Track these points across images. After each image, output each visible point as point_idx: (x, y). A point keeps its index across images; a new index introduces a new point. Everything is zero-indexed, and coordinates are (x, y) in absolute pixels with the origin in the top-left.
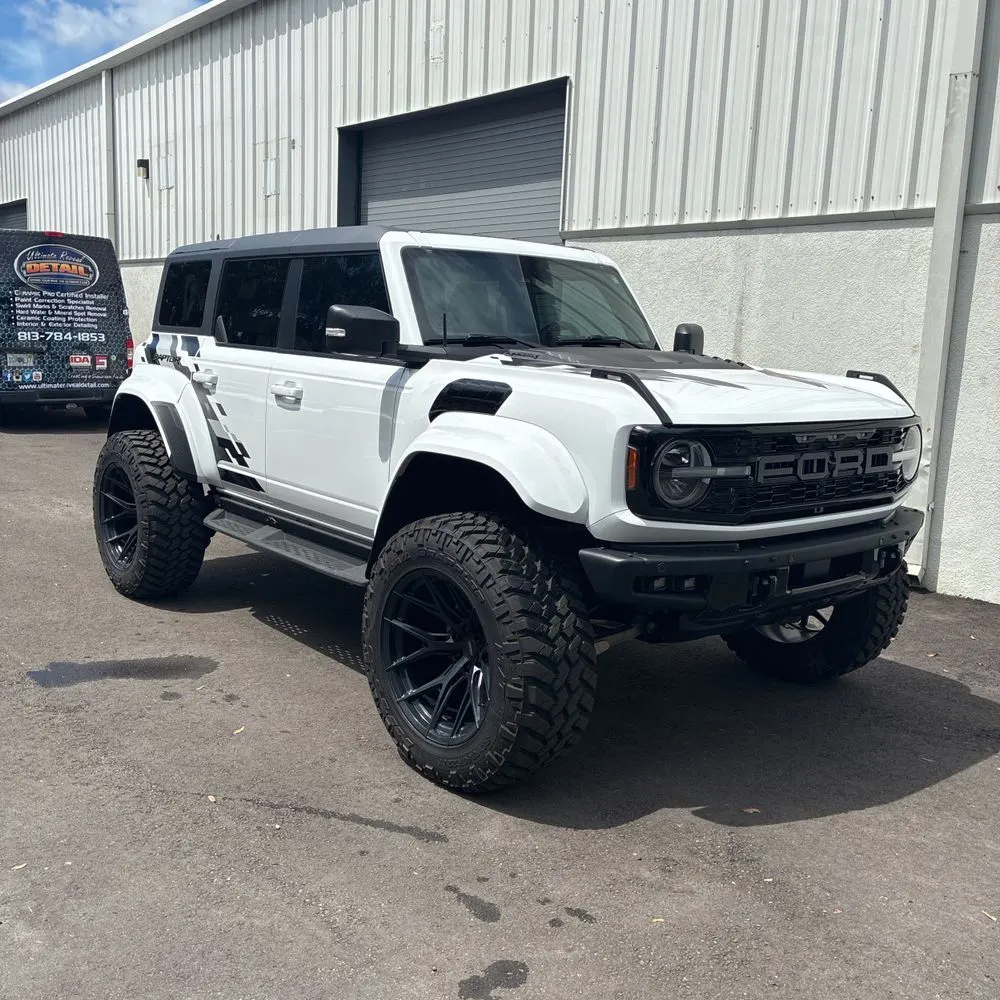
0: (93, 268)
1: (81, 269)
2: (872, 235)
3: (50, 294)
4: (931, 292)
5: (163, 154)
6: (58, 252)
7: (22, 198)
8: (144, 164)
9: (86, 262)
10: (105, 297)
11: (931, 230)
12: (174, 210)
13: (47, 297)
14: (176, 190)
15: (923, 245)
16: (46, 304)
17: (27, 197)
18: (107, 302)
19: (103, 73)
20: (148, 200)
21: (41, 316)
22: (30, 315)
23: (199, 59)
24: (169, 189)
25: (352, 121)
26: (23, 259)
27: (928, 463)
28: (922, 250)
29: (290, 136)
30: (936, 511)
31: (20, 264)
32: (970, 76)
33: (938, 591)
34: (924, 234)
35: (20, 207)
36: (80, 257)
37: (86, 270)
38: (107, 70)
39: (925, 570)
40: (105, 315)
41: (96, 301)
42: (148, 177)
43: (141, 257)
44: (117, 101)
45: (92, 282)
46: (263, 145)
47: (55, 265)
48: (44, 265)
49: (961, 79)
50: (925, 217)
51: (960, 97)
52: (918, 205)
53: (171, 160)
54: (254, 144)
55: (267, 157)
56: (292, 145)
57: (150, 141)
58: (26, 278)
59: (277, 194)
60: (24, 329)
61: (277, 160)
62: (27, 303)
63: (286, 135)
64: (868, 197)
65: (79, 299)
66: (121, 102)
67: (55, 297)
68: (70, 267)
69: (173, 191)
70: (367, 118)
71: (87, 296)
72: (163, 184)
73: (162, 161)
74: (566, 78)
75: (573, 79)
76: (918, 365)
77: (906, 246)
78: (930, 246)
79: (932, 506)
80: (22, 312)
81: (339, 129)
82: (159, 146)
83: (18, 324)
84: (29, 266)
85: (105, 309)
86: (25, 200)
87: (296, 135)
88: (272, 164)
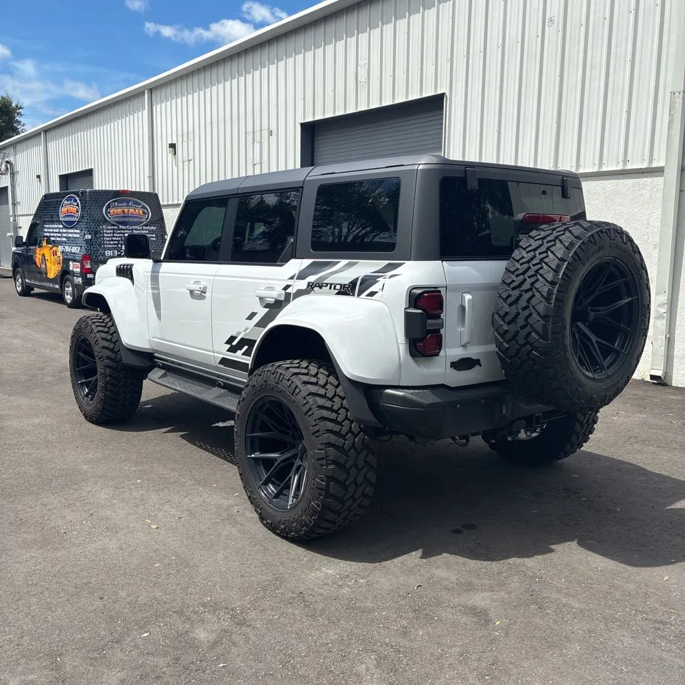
0: (147, 210)
1: (141, 212)
2: (629, 182)
3: (123, 227)
4: (664, 214)
5: (185, 139)
6: (128, 202)
7: (90, 168)
8: (173, 146)
9: (143, 207)
10: (154, 228)
11: (662, 179)
12: (193, 172)
13: (122, 229)
14: (194, 161)
15: (658, 187)
16: (122, 233)
17: (93, 167)
18: (156, 231)
19: (146, 91)
20: (175, 168)
21: (118, 241)
22: (112, 240)
23: (209, 82)
24: (189, 161)
25: (309, 119)
26: (108, 207)
27: (665, 311)
28: (658, 190)
29: (269, 128)
30: (671, 339)
31: (106, 210)
32: (682, 93)
33: (673, 385)
34: (659, 181)
35: (89, 173)
36: (140, 204)
37: (144, 212)
38: (148, 89)
39: (666, 373)
40: (154, 239)
41: (150, 231)
42: (175, 154)
43: (170, 203)
44: (154, 107)
45: (147, 219)
46: (252, 134)
47: (126, 210)
48: (120, 210)
49: (677, 94)
50: (659, 171)
51: (677, 105)
52: (655, 165)
53: (191, 144)
54: (246, 133)
55: (254, 141)
56: (270, 133)
57: (177, 132)
58: (110, 218)
59: (261, 163)
60: (109, 249)
61: (261, 142)
62: (110, 233)
63: (267, 128)
64: (625, 161)
65: (140, 230)
66: (157, 108)
67: (127, 229)
68: (135, 211)
69: (192, 162)
70: (319, 117)
71: (144, 228)
72: (185, 158)
73: (185, 144)
74: (444, 94)
75: (448, 94)
76: (657, 255)
77: (648, 188)
78: (662, 187)
79: (668, 336)
80: (108, 239)
81: (301, 124)
82: (182, 135)
83: (106, 246)
84: (112, 211)
85: (154, 236)
86: (92, 169)
87: (273, 128)
88: (257, 146)
